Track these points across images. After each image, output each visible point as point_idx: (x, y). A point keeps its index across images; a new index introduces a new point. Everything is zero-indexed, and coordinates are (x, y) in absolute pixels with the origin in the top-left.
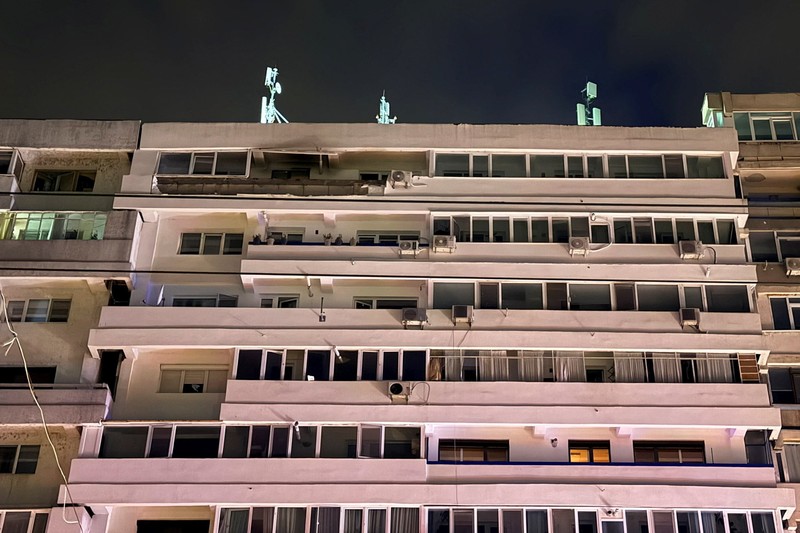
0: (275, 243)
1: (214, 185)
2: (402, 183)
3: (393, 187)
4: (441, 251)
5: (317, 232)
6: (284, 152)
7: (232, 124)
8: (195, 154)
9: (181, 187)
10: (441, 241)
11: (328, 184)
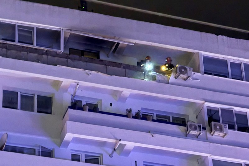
0: (90, 110)
1: (36, 55)
2: (184, 76)
3: (176, 78)
4: (217, 135)
5: (111, 105)
6: (90, 36)
7: (47, 6)
8: (18, 26)
9: (9, 52)
10: (218, 127)
11: (124, 68)
